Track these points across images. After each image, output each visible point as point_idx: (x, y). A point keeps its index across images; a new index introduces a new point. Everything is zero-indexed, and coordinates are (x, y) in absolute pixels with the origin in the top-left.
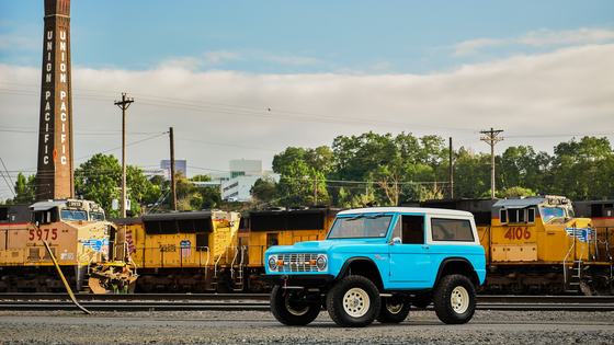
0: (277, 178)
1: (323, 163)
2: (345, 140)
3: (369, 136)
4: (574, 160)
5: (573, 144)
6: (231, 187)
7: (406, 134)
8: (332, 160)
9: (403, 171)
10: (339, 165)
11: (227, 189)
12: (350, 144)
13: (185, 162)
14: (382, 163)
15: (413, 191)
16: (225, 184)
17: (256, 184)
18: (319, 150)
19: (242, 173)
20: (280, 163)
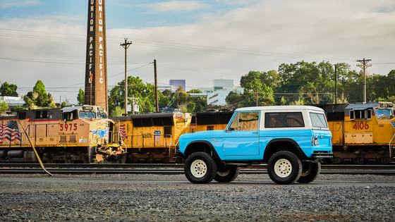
0: (242, 91)
1: (272, 81)
2: (286, 66)
3: (301, 64)
6: (214, 96)
7: (325, 62)
8: (278, 79)
9: (323, 86)
10: (282, 82)
11: (211, 98)
12: (289, 69)
13: (184, 81)
14: (310, 81)
15: (329, 99)
16: (210, 95)
17: (230, 94)
18: (269, 72)
19: (222, 88)
20: (245, 81)
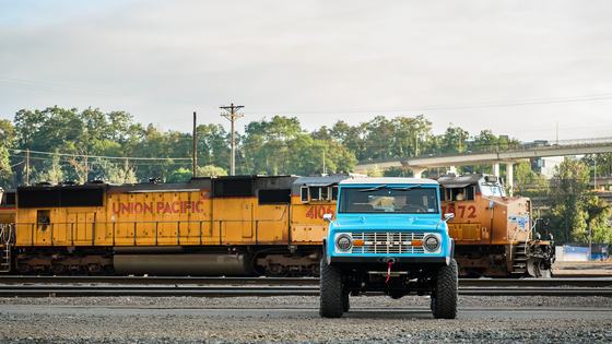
1: (4, 137)
2: (27, 114)
3: (54, 110)
4: (265, 140)
5: (264, 123)
7: (93, 110)
8: (14, 134)
10: (20, 141)
12: (33, 118)
14: (68, 139)
15: (101, 168)
